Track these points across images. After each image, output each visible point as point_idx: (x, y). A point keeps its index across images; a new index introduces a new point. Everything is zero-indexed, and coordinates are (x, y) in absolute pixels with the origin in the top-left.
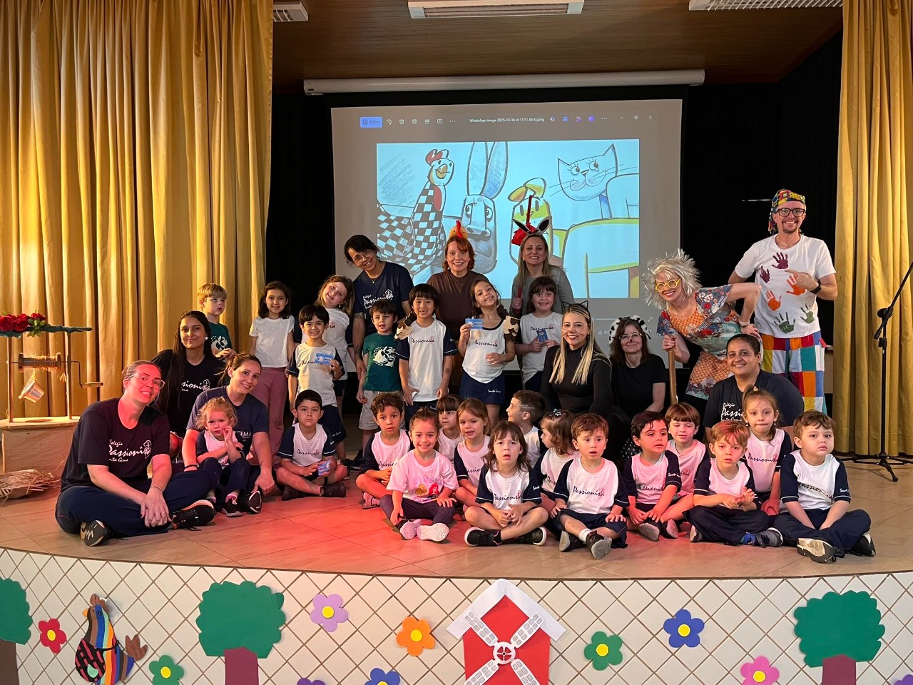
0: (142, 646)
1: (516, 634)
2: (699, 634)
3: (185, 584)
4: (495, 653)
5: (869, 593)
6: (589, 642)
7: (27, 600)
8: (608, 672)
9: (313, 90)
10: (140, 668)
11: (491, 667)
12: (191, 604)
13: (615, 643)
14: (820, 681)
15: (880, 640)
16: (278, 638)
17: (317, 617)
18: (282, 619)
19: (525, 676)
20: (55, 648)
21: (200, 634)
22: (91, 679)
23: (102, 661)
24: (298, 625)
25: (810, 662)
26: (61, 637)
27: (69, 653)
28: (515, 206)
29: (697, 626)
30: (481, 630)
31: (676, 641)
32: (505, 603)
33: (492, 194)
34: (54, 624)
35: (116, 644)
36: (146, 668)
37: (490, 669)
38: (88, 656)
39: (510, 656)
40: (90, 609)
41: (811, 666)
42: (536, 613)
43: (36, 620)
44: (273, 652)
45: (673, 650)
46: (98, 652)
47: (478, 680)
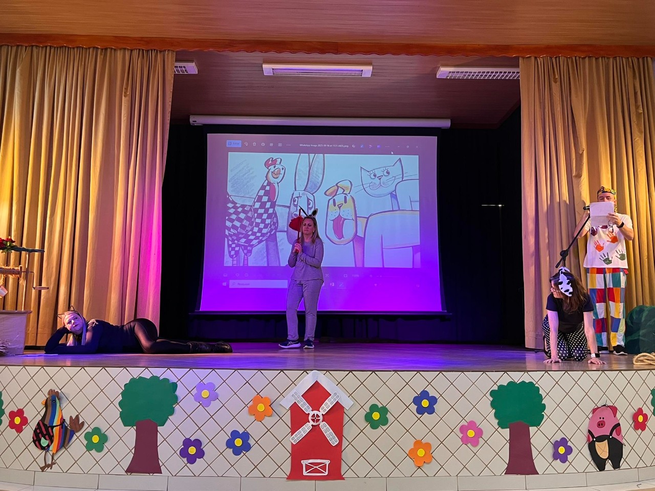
0: (80, 422)
1: (323, 405)
2: (434, 406)
3: (113, 379)
4: (310, 418)
5: (535, 383)
6: (368, 411)
7: (2, 398)
8: (380, 430)
9: (196, 121)
10: (78, 438)
11: (307, 428)
12: (116, 392)
13: (384, 411)
14: (508, 438)
15: (543, 413)
16: (172, 412)
17: (198, 398)
18: (175, 400)
19: (328, 433)
20: (19, 429)
21: (121, 412)
22: (43, 448)
23: (52, 434)
24: (186, 403)
25: (502, 425)
26: (24, 421)
27: (28, 432)
28: (330, 200)
29: (433, 401)
30: (302, 403)
31: (421, 411)
32: (316, 385)
33: (313, 191)
34: (20, 413)
35: (63, 421)
36: (82, 438)
37: (306, 428)
38: (43, 432)
39: (319, 420)
40: (47, 399)
41: (502, 428)
42: (336, 392)
43: (7, 412)
44: (168, 422)
45: (419, 416)
46: (50, 429)
47: (299, 436)
